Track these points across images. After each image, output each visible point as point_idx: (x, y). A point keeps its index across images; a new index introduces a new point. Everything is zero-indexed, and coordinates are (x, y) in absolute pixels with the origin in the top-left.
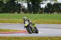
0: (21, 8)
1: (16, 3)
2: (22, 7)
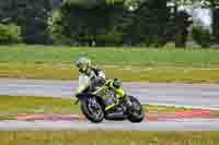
0: (189, 29)
1: (172, 10)
2: (192, 22)
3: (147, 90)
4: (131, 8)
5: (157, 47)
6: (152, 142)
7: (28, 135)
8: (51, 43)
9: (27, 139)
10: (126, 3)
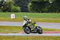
3: (55, 25)
4: (51, 2)
5: (58, 13)
6: (56, 39)
7: (22, 37)
8: (29, 12)
9: (22, 38)
10: (49, 1)
